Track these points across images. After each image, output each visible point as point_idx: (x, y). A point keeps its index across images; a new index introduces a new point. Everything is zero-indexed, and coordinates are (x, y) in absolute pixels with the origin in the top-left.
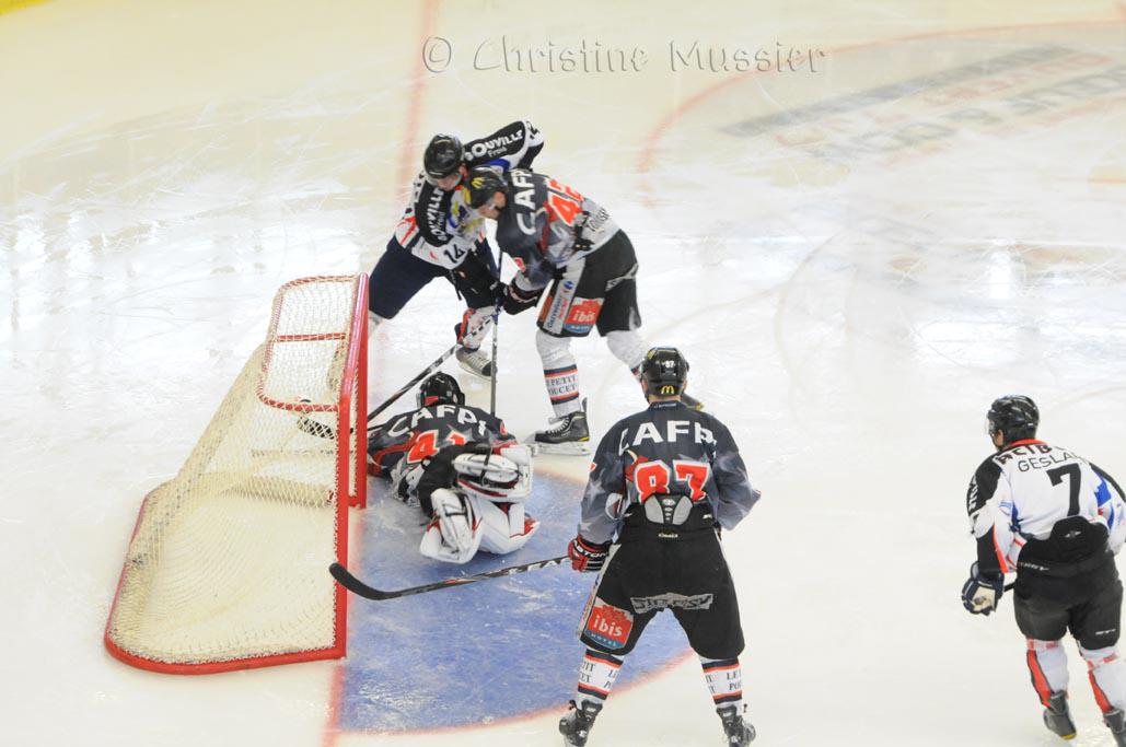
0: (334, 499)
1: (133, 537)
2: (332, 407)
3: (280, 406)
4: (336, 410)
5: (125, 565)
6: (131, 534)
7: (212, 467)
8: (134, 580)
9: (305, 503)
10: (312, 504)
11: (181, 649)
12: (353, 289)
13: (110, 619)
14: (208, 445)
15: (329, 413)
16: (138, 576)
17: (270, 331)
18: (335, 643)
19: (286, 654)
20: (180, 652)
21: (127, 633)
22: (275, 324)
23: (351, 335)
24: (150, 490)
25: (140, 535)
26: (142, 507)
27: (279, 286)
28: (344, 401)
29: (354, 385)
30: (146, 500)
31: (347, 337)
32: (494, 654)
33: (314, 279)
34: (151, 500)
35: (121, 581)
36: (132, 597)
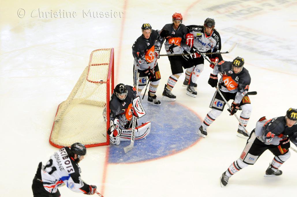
0: (106, 105)
1: (56, 115)
2: (105, 82)
3: (92, 82)
4: (106, 83)
5: (54, 122)
6: (55, 115)
7: (76, 97)
8: (56, 126)
9: (98, 106)
10: (100, 106)
11: (68, 143)
12: (110, 52)
13: (51, 136)
14: (75, 92)
15: (105, 84)
16: (57, 125)
17: (89, 62)
18: (107, 141)
19: (95, 144)
20: (68, 144)
21: (55, 139)
22: (90, 61)
23: (110, 64)
24: (60, 103)
25: (58, 114)
26: (58, 108)
27: (91, 51)
28: (108, 80)
29: (111, 76)
30: (59, 106)
31: (109, 64)
32: (147, 143)
33: (100, 50)
34: (60, 106)
35: (53, 126)
36: (56, 131)
